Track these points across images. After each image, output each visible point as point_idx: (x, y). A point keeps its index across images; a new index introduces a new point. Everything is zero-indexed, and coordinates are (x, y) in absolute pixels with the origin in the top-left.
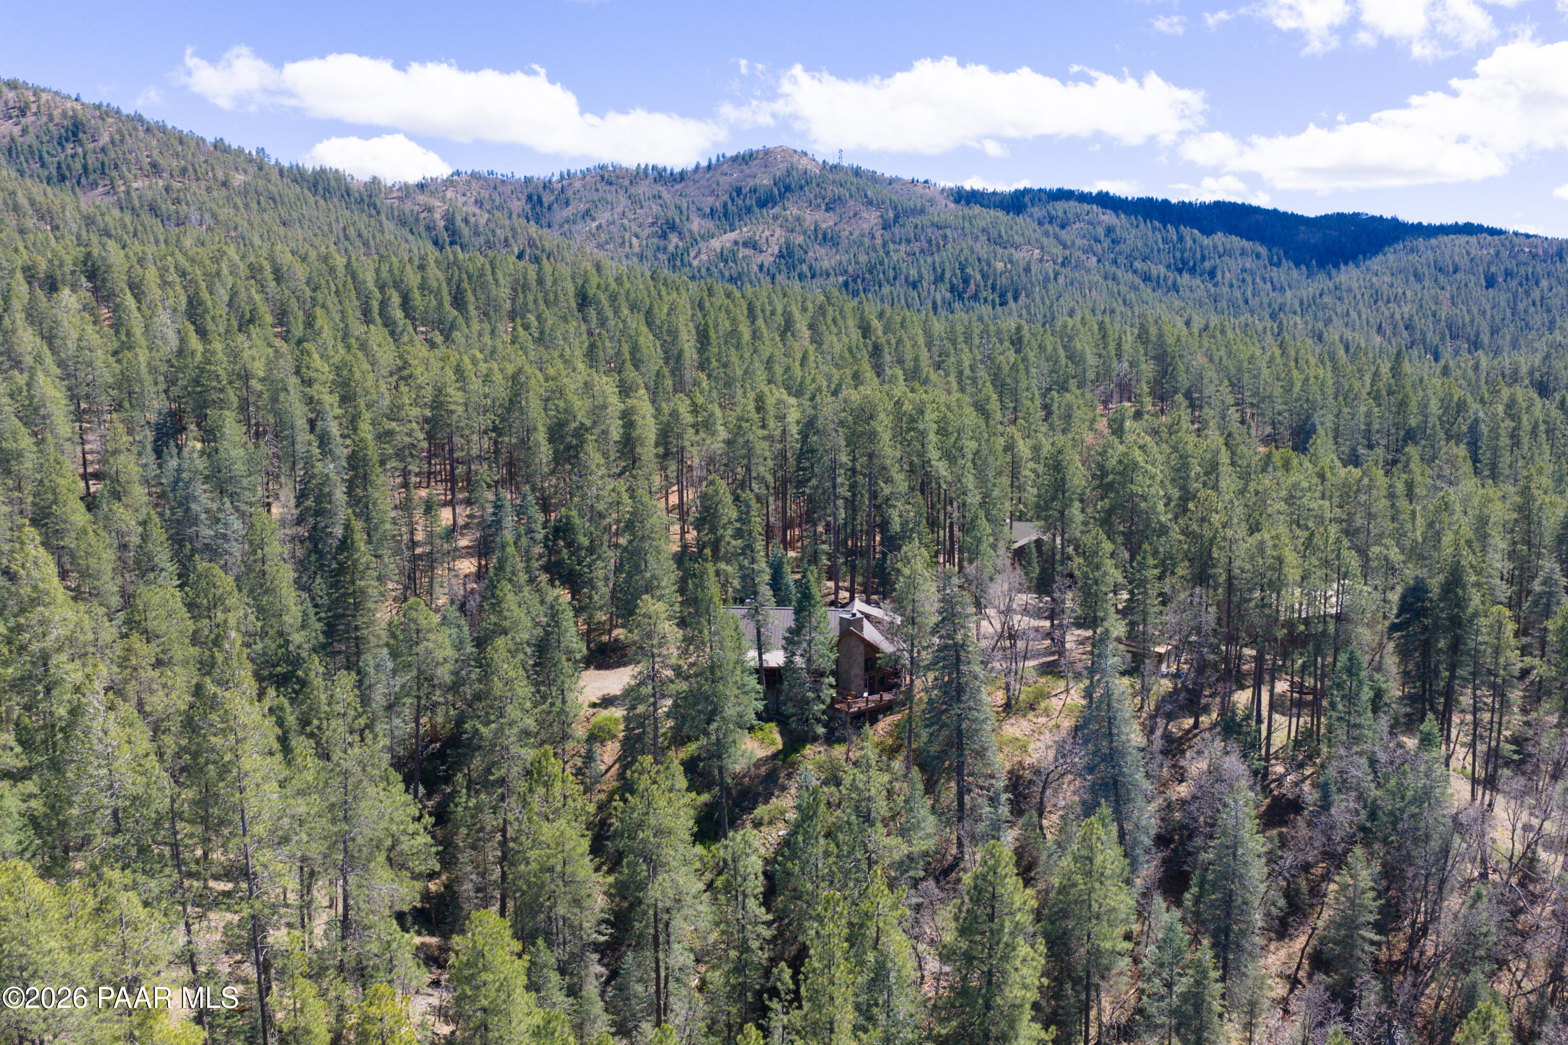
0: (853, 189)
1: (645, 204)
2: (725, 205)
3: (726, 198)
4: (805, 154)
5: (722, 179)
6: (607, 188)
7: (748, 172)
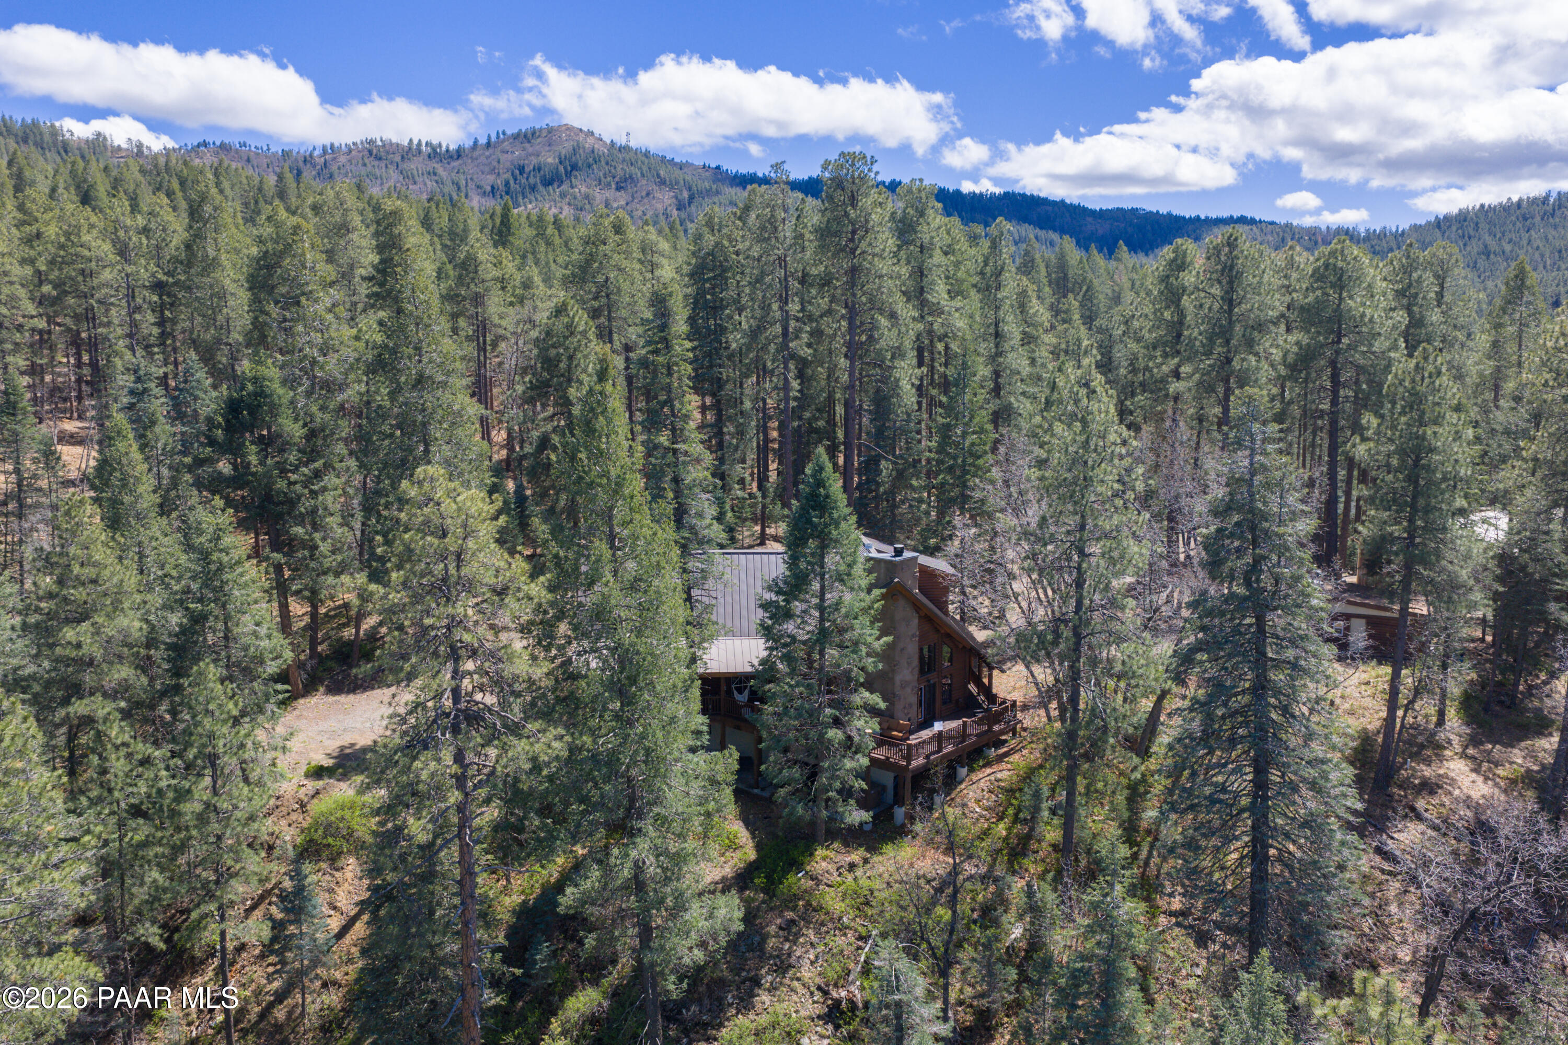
0: (645, 168)
1: (419, 180)
2: (507, 183)
3: (508, 176)
4: (592, 134)
5: (503, 157)
6: (376, 163)
7: (530, 150)
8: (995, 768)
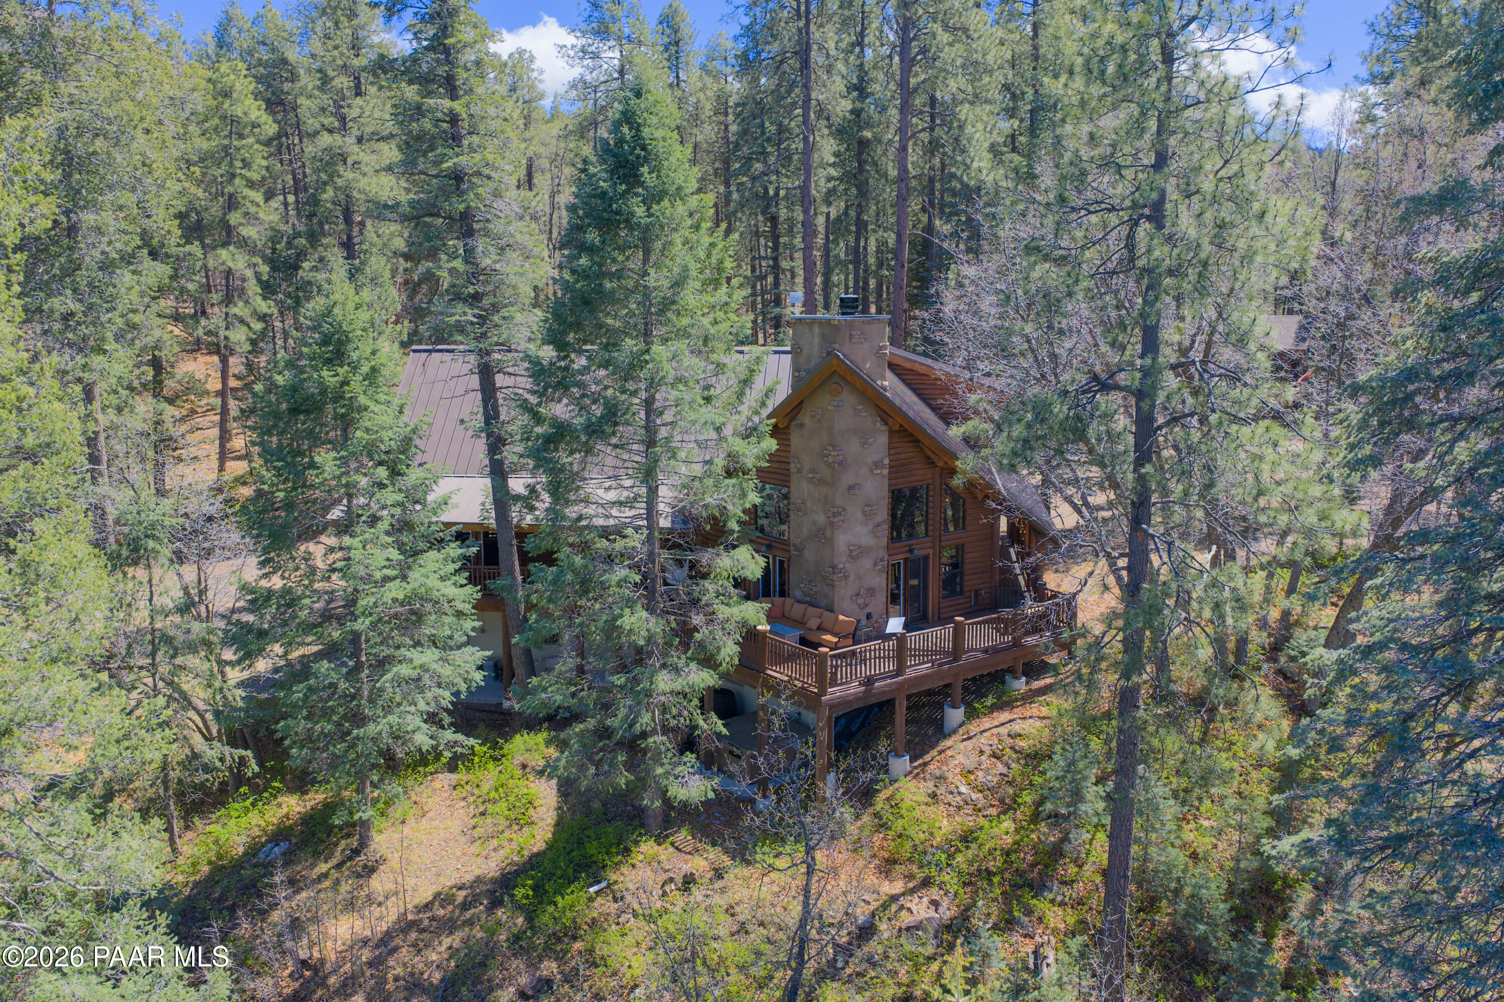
8: (1018, 712)
